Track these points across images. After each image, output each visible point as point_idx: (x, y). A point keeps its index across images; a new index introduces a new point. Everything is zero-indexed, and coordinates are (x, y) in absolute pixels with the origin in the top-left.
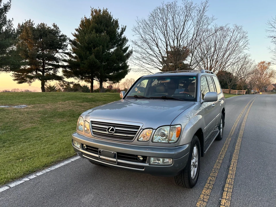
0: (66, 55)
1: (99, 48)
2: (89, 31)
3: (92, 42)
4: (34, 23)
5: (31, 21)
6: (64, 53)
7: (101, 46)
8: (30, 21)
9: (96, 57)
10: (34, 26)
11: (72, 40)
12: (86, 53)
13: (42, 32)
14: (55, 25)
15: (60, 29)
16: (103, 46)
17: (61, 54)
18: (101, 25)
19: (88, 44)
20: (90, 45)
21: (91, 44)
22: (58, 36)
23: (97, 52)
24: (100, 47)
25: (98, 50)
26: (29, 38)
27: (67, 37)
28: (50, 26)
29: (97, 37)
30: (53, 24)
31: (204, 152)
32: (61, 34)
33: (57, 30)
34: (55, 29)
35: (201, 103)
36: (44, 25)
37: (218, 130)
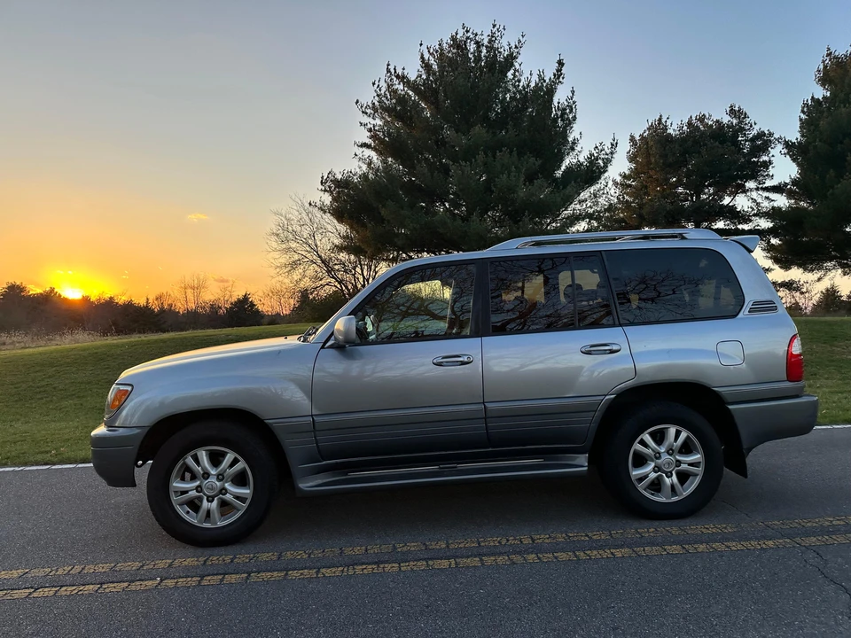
0: (773, 196)
2: (842, 95)
4: (668, 123)
5: (663, 121)
6: (767, 189)
8: (660, 120)
10: (670, 131)
11: (794, 141)
12: (823, 178)
13: (690, 143)
14: (737, 109)
15: (752, 118)
17: (754, 195)
19: (830, 144)
20: (839, 147)
22: (746, 141)
26: (652, 169)
27: (776, 136)
28: (719, 118)
30: (728, 109)
31: (301, 485)
32: (754, 132)
33: (741, 122)
34: (735, 121)
35: (323, 347)
36: (702, 119)
37: (587, 464)
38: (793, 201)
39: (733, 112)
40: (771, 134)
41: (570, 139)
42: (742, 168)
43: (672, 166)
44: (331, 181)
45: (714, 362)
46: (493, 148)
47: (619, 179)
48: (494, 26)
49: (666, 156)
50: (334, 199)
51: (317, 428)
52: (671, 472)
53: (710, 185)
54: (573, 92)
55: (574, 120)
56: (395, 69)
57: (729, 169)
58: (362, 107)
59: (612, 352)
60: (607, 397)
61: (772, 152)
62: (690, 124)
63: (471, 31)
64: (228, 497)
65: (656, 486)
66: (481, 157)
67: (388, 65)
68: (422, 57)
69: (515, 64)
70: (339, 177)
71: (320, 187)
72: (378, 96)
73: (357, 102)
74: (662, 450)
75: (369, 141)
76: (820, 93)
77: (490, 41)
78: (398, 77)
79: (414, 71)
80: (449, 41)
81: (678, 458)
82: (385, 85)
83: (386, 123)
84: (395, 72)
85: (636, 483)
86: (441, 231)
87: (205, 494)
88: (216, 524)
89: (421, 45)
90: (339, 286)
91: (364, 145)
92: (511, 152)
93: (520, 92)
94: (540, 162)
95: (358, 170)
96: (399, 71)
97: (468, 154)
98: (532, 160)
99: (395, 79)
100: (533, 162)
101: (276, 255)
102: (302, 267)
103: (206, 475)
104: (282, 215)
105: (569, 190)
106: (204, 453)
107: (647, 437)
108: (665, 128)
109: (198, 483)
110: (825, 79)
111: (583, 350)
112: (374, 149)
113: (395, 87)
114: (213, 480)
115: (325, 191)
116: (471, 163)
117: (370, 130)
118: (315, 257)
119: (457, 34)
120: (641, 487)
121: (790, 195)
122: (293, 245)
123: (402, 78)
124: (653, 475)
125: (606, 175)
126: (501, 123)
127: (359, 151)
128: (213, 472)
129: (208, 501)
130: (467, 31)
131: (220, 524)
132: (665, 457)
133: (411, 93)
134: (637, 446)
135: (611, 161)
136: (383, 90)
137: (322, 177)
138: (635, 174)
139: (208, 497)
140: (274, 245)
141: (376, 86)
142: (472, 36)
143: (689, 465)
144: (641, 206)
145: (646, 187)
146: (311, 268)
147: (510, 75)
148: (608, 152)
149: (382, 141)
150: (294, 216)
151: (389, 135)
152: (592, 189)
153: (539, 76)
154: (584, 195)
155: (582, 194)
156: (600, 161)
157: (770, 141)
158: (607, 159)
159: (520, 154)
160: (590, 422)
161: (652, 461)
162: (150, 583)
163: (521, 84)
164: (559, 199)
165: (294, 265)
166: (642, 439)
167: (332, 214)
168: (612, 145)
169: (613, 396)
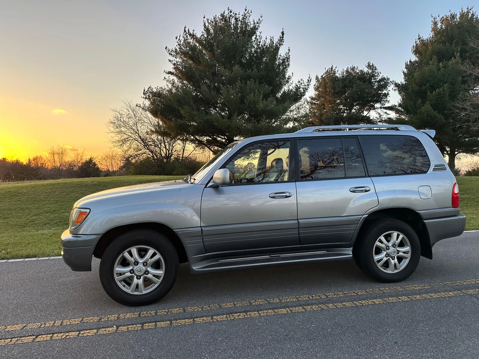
1: (441, 89)
2: (425, 60)
3: (429, 81)
4: (336, 70)
5: (334, 69)
6: (386, 108)
7: (446, 85)
8: (332, 68)
9: (435, 107)
10: (337, 75)
11: (400, 83)
12: (415, 104)
13: (347, 81)
14: (371, 65)
15: (379, 70)
16: (452, 84)
17: (379, 111)
18: (451, 44)
19: (419, 86)
20: (424, 87)
21: (425, 85)
22: (376, 82)
23: (436, 97)
24: (444, 88)
25: (439, 94)
26: (327, 95)
27: (391, 80)
28: (362, 69)
29: (439, 69)
30: (367, 65)
31: (193, 268)
32: (380, 78)
33: (373, 72)
34: (370, 71)
35: (206, 187)
36: (353, 69)
37: (351, 253)
38: (398, 115)
39: (369, 66)
40: (388, 79)
41: (287, 76)
42: (374, 96)
43: (338, 94)
44: (150, 92)
45: (417, 197)
46: (245, 79)
47: (309, 100)
48: (246, 10)
49: (335, 88)
50: (152, 103)
51: (204, 234)
52: (394, 257)
53: (357, 105)
54: (289, 50)
55: (288, 66)
56: (188, 30)
57: (368, 97)
58: (169, 51)
59: (366, 191)
60: (364, 216)
61: (389, 88)
62: (347, 71)
63: (233, 12)
64: (149, 276)
65: (386, 265)
66: (238, 83)
67: (185, 28)
68: (205, 25)
69: (257, 32)
70: (155, 90)
71: (143, 96)
72: (179, 45)
73: (166, 48)
74: (390, 244)
75: (173, 71)
76: (414, 58)
77: (243, 18)
78: (190, 35)
79: (199, 32)
80: (220, 17)
81: (398, 249)
82: (183, 39)
83: (183, 61)
84: (189, 32)
85: (376, 263)
86: (216, 124)
87: (135, 275)
88: (142, 292)
89: (204, 18)
90: (151, 154)
91: (170, 73)
92: (255, 81)
93: (260, 48)
94: (271, 88)
95: (166, 87)
96: (191, 32)
97: (231, 81)
98: (267, 86)
99: (189, 36)
100: (267, 88)
101: (113, 135)
102: (129, 142)
103: (136, 263)
104: (117, 112)
105: (286, 104)
106: (135, 249)
107: (382, 238)
108: (335, 73)
109: (131, 268)
110: (417, 51)
111: (351, 190)
112: (176, 75)
113: (189, 41)
114: (140, 265)
115: (146, 98)
116: (233, 86)
117: (174, 64)
118: (136, 137)
119: (224, 13)
120: (379, 265)
121: (397, 111)
122: (123, 129)
123: (193, 36)
124: (385, 259)
125: (305, 97)
126: (249, 65)
127: (167, 76)
128: (141, 261)
129: (137, 278)
130: (231, 12)
131: (144, 292)
132: (392, 249)
133: (198, 45)
134: (377, 243)
135: (307, 89)
136: (182, 42)
137: (144, 90)
138: (318, 97)
139: (137, 276)
140: (112, 129)
141: (178, 39)
142: (233, 15)
143: (404, 253)
144: (321, 115)
145: (324, 105)
146: (134, 143)
147: (253, 38)
148: (306, 84)
149: (181, 71)
150: (125, 112)
151: (185, 68)
152: (297, 104)
153: (271, 40)
154: (293, 107)
155: (292, 107)
156: (301, 89)
157: (388, 83)
158: (305, 88)
159: (260, 83)
160: (354, 230)
161: (385, 251)
162: (111, 329)
163: (261, 44)
164: (281, 109)
165: (124, 141)
166: (380, 239)
167: (150, 112)
168: (308, 80)
169: (367, 216)
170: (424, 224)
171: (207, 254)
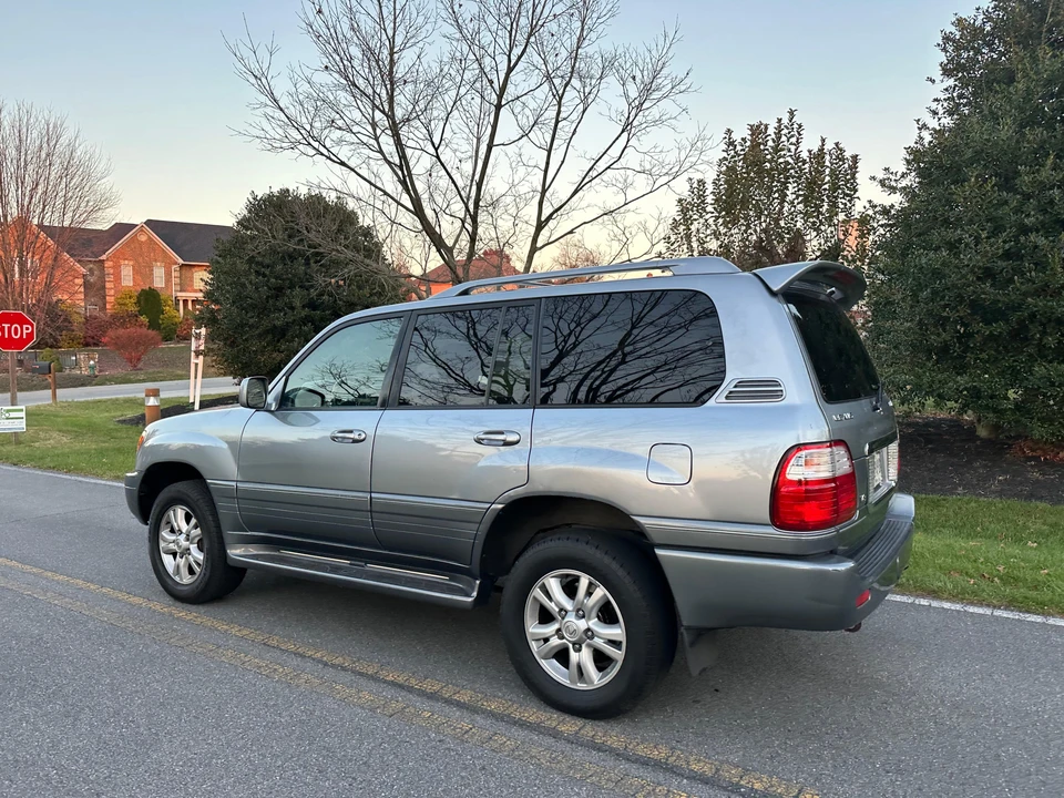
31: (230, 552)
37: (474, 594)
51: (239, 495)
59: (506, 444)
60: (493, 506)
111: (476, 436)
128: (184, 530)
134: (538, 593)
160: (472, 536)
161: (558, 620)
166: (543, 585)
169: (500, 506)
170: (655, 559)
171: (249, 533)
